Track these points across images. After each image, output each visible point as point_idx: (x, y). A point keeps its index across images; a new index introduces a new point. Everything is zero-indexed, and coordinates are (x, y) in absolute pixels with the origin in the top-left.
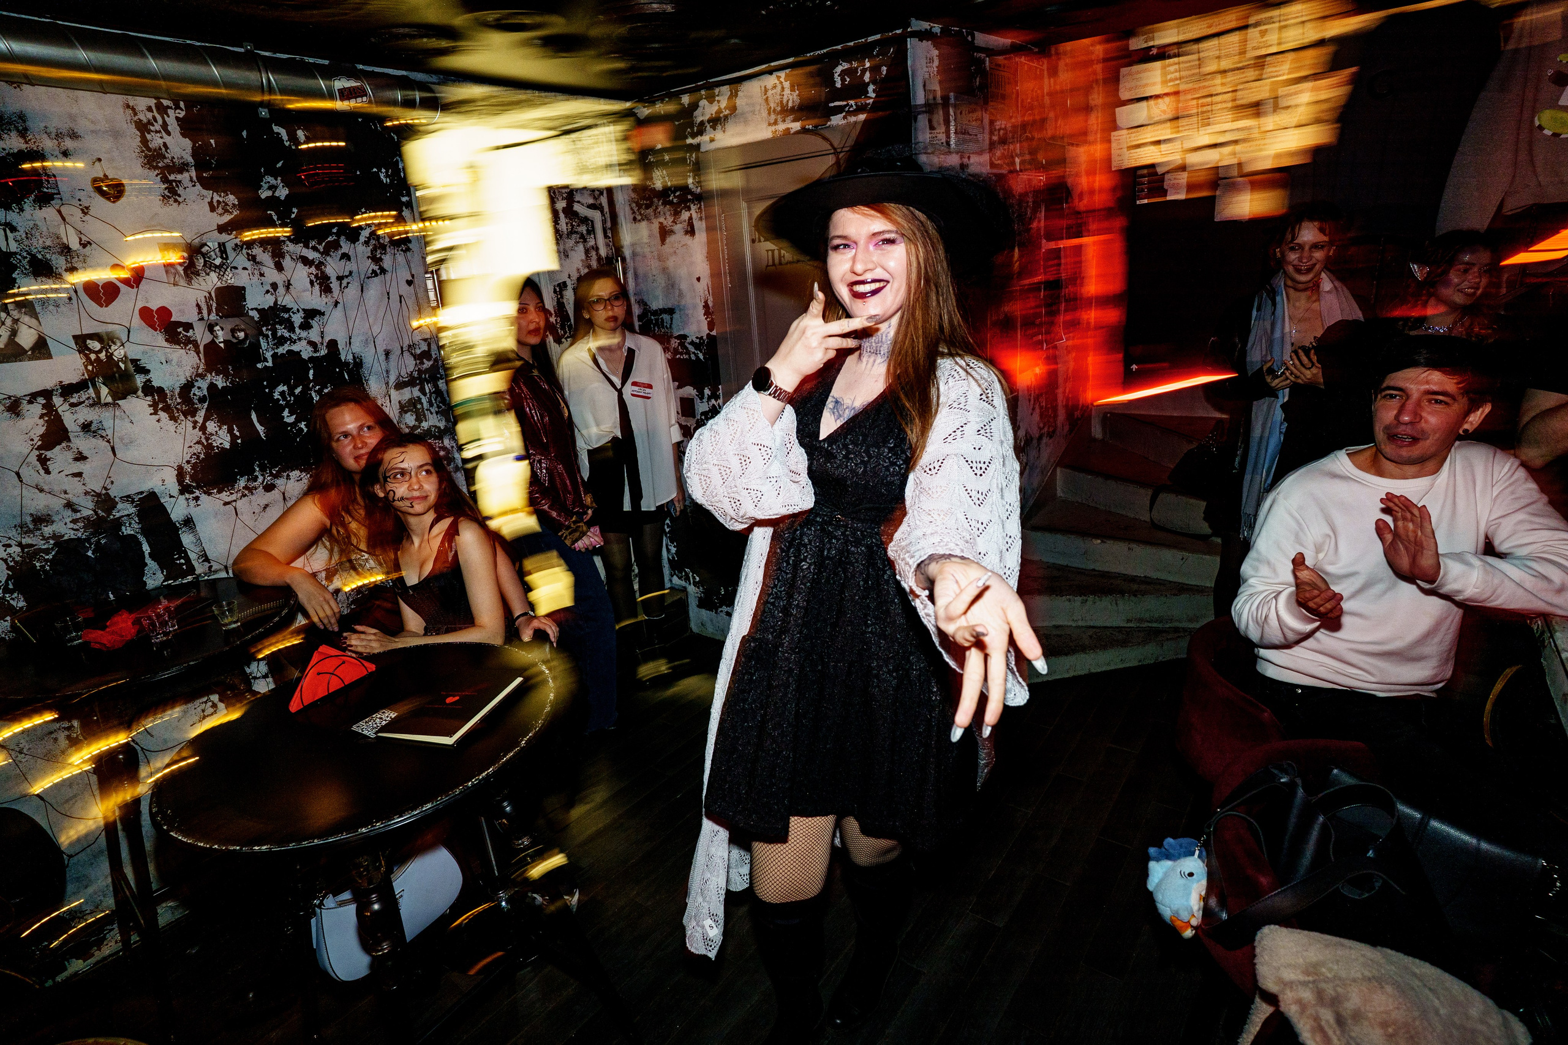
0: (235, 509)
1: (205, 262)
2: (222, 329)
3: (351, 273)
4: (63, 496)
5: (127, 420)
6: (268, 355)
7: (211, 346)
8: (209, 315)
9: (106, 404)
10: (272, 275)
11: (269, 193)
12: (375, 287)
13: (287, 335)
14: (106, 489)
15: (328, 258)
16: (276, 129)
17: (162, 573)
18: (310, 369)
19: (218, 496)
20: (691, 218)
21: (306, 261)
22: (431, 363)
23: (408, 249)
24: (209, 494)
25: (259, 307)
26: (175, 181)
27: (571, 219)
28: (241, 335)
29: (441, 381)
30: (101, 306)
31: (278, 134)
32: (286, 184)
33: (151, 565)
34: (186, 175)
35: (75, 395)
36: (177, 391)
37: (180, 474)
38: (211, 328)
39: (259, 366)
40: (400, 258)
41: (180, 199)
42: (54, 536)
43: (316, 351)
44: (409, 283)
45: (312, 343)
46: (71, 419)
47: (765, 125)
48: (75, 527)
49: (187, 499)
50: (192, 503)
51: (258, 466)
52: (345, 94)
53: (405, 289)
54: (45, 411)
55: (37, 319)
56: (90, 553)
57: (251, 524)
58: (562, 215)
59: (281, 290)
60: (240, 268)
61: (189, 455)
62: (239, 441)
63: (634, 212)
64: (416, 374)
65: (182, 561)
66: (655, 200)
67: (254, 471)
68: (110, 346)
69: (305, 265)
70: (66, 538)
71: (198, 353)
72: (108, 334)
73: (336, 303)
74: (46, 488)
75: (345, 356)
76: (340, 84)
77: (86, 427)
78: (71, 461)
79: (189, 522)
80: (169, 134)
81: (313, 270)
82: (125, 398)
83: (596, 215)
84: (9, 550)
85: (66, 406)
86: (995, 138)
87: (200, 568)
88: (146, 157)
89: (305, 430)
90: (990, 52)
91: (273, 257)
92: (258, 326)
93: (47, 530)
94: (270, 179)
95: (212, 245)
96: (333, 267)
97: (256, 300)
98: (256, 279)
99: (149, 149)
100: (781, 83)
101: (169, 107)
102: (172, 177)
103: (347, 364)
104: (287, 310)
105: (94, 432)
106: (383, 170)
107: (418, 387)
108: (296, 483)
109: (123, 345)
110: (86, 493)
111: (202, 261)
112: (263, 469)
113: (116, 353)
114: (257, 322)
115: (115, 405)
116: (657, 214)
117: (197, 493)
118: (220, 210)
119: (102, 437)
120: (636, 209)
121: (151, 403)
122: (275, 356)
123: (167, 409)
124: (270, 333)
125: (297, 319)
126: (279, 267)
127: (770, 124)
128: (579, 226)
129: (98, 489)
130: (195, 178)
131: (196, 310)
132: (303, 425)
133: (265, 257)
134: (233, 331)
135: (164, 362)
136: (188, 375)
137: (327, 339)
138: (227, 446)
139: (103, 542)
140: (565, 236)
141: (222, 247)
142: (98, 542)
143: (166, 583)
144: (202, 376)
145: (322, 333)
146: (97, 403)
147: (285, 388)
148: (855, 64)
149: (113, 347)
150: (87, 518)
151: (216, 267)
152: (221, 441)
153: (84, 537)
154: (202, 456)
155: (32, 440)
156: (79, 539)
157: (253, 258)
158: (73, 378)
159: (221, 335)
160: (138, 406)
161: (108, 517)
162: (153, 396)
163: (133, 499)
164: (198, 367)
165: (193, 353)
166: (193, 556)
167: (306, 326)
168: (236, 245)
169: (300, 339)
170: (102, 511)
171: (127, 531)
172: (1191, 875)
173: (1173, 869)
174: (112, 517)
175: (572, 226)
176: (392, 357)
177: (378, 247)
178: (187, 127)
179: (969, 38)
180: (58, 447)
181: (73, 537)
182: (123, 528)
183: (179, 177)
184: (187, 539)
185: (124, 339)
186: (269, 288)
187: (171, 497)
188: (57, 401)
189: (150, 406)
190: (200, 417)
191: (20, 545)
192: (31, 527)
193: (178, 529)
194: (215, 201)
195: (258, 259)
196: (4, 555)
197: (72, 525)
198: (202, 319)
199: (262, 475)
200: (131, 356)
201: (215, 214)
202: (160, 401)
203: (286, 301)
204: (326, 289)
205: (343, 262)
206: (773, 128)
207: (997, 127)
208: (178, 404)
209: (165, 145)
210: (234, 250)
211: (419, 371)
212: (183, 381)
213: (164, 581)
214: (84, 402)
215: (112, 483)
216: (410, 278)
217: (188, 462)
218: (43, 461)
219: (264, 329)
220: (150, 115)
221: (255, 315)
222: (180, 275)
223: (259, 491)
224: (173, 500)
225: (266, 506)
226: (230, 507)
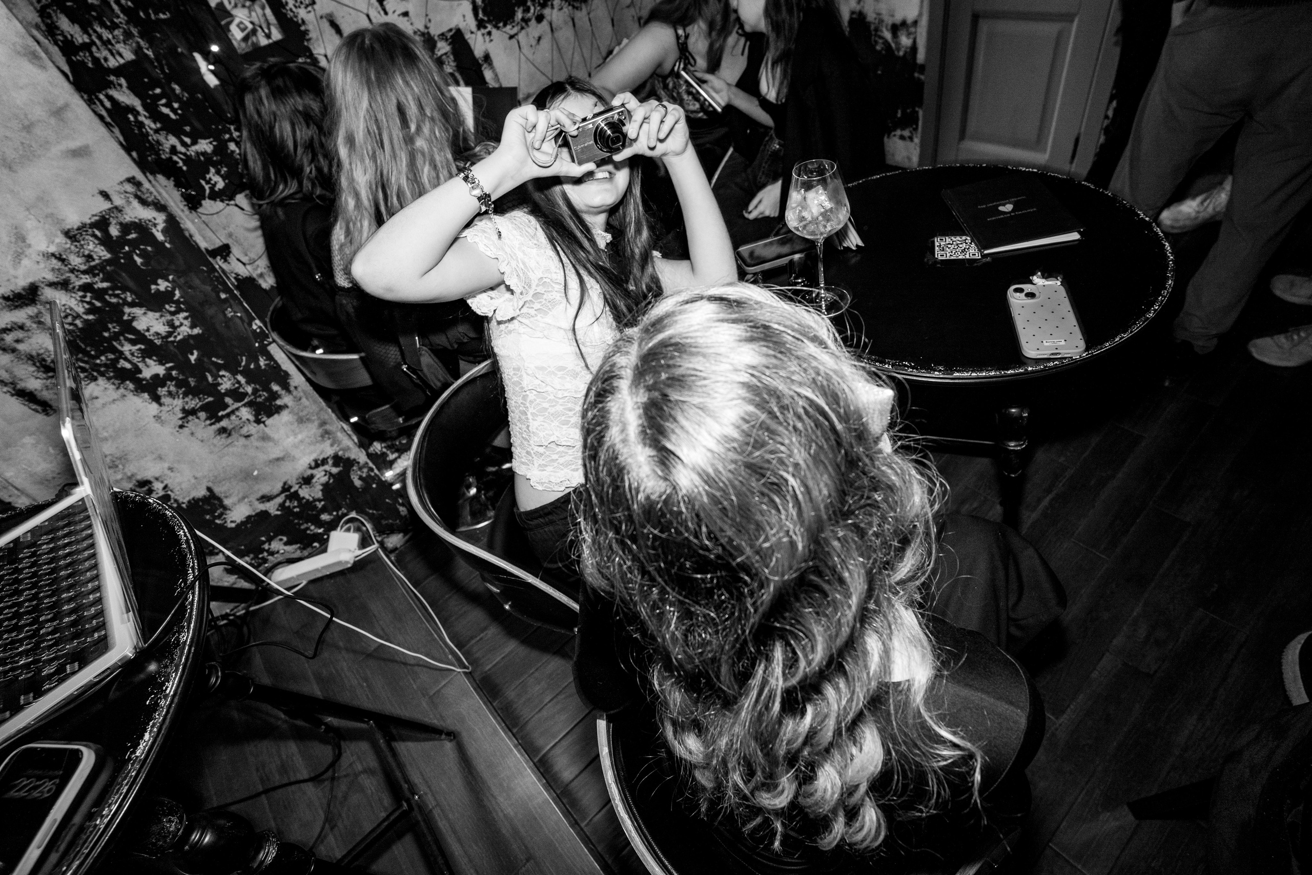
0: (518, 42)
14: (426, 27)
19: (504, 30)
24: (498, 28)
37: (475, 6)
49: (483, 35)
50: (487, 38)
57: (530, 57)
79: (487, 58)
108: (559, 13)
117: (489, 27)
129: (422, 28)
163: (446, 37)
184: (488, 74)
187: (472, 33)
193: (480, 66)
199: (534, 5)
215: (430, 21)
223: (533, 22)
224: (473, 36)
225: (539, 39)
226: (514, 41)
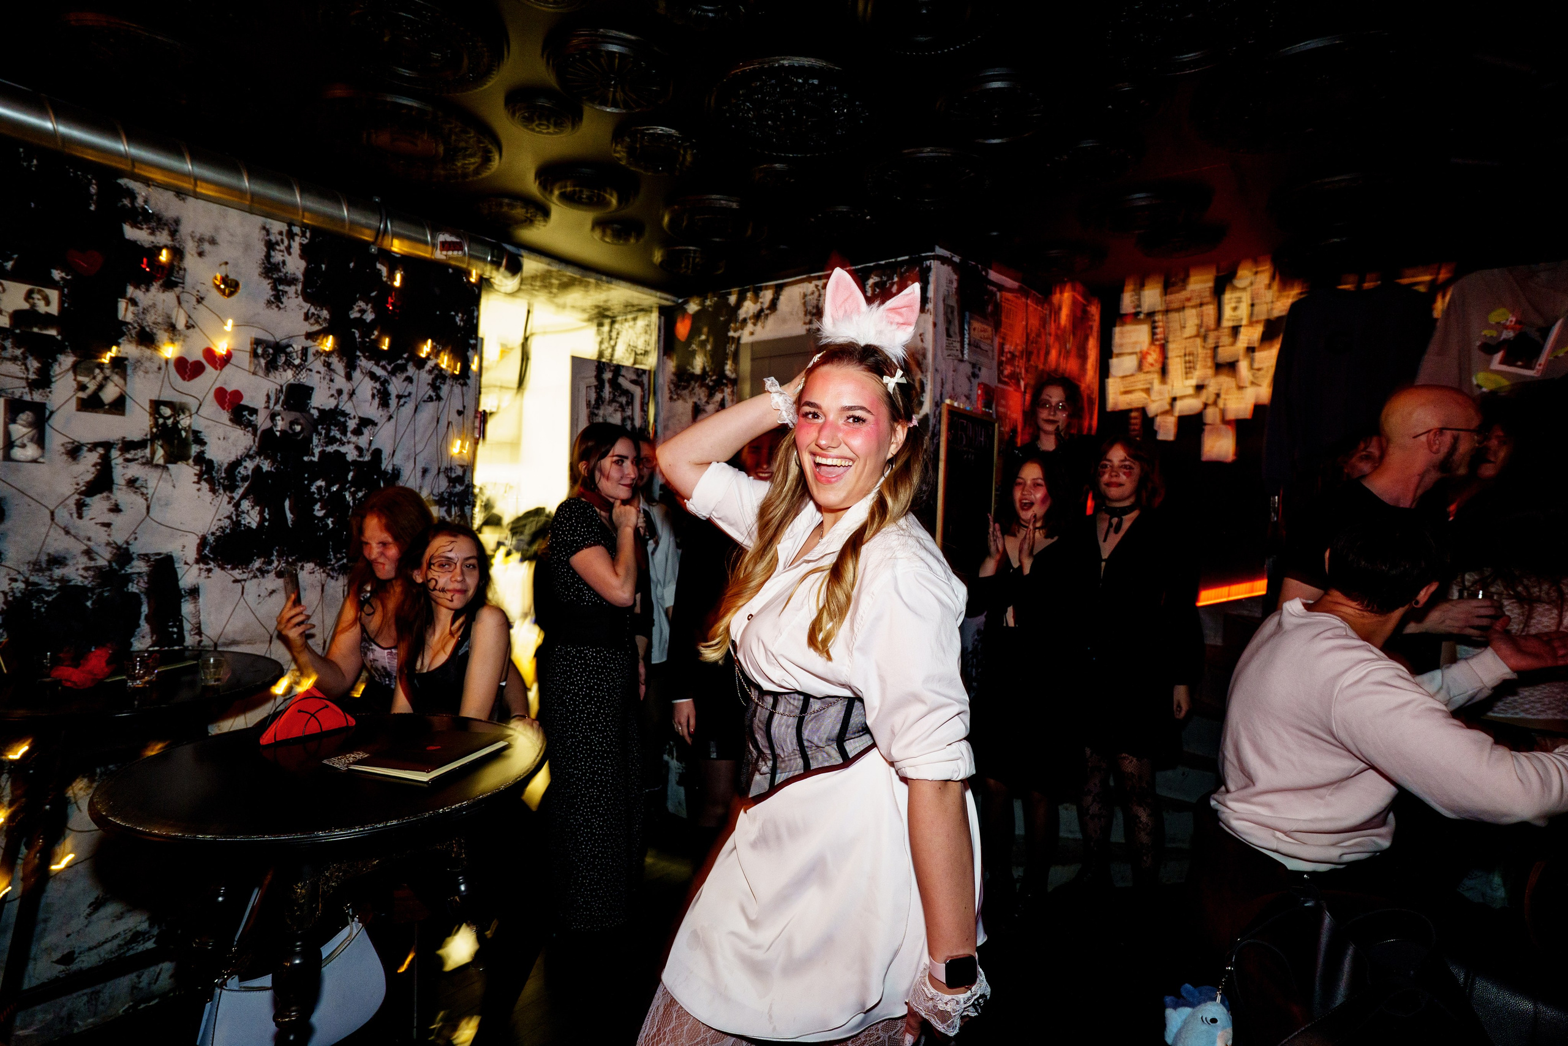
0: (243, 588)
1: (286, 360)
2: (283, 419)
3: (410, 394)
4: (85, 542)
5: (170, 484)
6: (317, 451)
7: (269, 432)
8: (275, 404)
9: (157, 466)
10: (340, 382)
11: (358, 315)
12: (429, 409)
13: (338, 436)
14: (127, 543)
15: (393, 378)
16: (379, 266)
17: (152, 637)
18: (350, 471)
19: (230, 572)
20: (723, 400)
21: (373, 376)
22: (462, 488)
23: (465, 384)
24: (223, 569)
25: (321, 408)
26: (282, 291)
27: (613, 389)
28: (298, 428)
29: (468, 507)
30: (184, 379)
31: (380, 270)
32: (375, 310)
33: (145, 627)
34: (293, 288)
35: (133, 452)
36: (225, 465)
37: (203, 542)
38: (273, 416)
39: (306, 459)
40: (457, 389)
41: (281, 306)
42: (64, 580)
43: (361, 455)
44: (460, 413)
45: (359, 449)
46: (121, 472)
47: (800, 324)
48: (86, 574)
49: (200, 569)
50: (204, 574)
51: (277, 551)
52: (446, 246)
53: (454, 416)
54: (99, 461)
55: (125, 379)
56: (89, 604)
57: (253, 606)
58: (607, 385)
59: (345, 396)
60: (315, 370)
61: (216, 527)
62: (266, 524)
63: (671, 392)
64: (446, 495)
65: (175, 630)
66: (693, 383)
67: (272, 555)
68: (179, 415)
69: (372, 379)
70: (72, 583)
71: (254, 434)
72: (181, 404)
73: (390, 418)
74: (73, 532)
75: (386, 465)
76: (443, 237)
77: (132, 483)
78: (106, 511)
79: (194, 592)
80: (290, 254)
81: (378, 385)
82: (175, 462)
83: (637, 391)
84: (14, 585)
85: (120, 460)
86: (1004, 359)
87: (190, 640)
88: (264, 268)
89: (331, 526)
90: (1001, 288)
91: (346, 367)
92: (313, 426)
93: (58, 572)
94: (362, 304)
95: (297, 347)
96: (396, 386)
97: (321, 400)
98: (325, 383)
99: (269, 262)
100: (819, 290)
101: (296, 234)
102: (281, 288)
103: (385, 472)
104: (345, 414)
105: (137, 488)
106: (460, 315)
107: (445, 508)
108: (308, 575)
109: (191, 416)
110: (108, 544)
111: (283, 359)
112: (280, 556)
113: (182, 422)
114: (315, 420)
115: (164, 468)
116: (692, 393)
117: (212, 565)
118: (312, 321)
119: (142, 494)
120: (673, 389)
121: (197, 472)
122: (322, 453)
123: (211, 481)
124: (324, 432)
125: (352, 424)
126: (349, 377)
127: (805, 323)
128: (620, 396)
129: (120, 542)
130: (299, 292)
131: (265, 399)
132: (329, 521)
133: (339, 366)
134: (292, 423)
135: (222, 438)
136: (239, 453)
137: (373, 447)
138: (254, 525)
139: (106, 594)
140: (606, 403)
141: (305, 351)
142: (101, 594)
143: (151, 649)
144: (251, 457)
145: (371, 441)
146: (149, 463)
147: (323, 484)
148: (885, 278)
149: (182, 416)
150: (99, 569)
151: (294, 366)
152: (249, 520)
153: (90, 586)
154: (228, 531)
155: (78, 484)
156: (84, 587)
157: (328, 365)
158: (136, 436)
159: (280, 424)
160: (186, 472)
161: (120, 570)
162: (202, 467)
163: (149, 558)
164: (250, 449)
165: (250, 436)
166: (187, 626)
167: (358, 432)
168: (317, 352)
169: (349, 442)
170: (117, 564)
171: (133, 588)
172: (1214, 1021)
173: (1193, 1015)
174: (123, 572)
175: (614, 396)
176: (430, 477)
177: (439, 376)
178: (306, 252)
179: (984, 273)
180: (99, 496)
181: (79, 584)
182: (130, 584)
183: (287, 288)
184: (187, 608)
185: (194, 410)
186: (334, 392)
187: (186, 563)
188: (115, 453)
189: (196, 475)
190: (237, 495)
191: (26, 582)
192: (44, 566)
193: (182, 596)
194: (310, 312)
195: (332, 367)
196: (6, 589)
197: (81, 572)
198: (267, 407)
199: (279, 561)
200: (195, 427)
201: (306, 323)
202: (206, 472)
203: (347, 407)
204: (384, 403)
205: (405, 383)
206: (808, 327)
207: (1006, 350)
208: (222, 478)
209: (284, 262)
210: (314, 355)
211: (451, 494)
212: (233, 458)
213: (150, 646)
214: (137, 459)
215: (136, 539)
216: (461, 409)
217: (213, 534)
218: (80, 506)
219: (320, 427)
220: (279, 238)
221: (315, 413)
222: (261, 367)
223: (272, 575)
224: (187, 567)
225: (273, 592)
226: (239, 585)
